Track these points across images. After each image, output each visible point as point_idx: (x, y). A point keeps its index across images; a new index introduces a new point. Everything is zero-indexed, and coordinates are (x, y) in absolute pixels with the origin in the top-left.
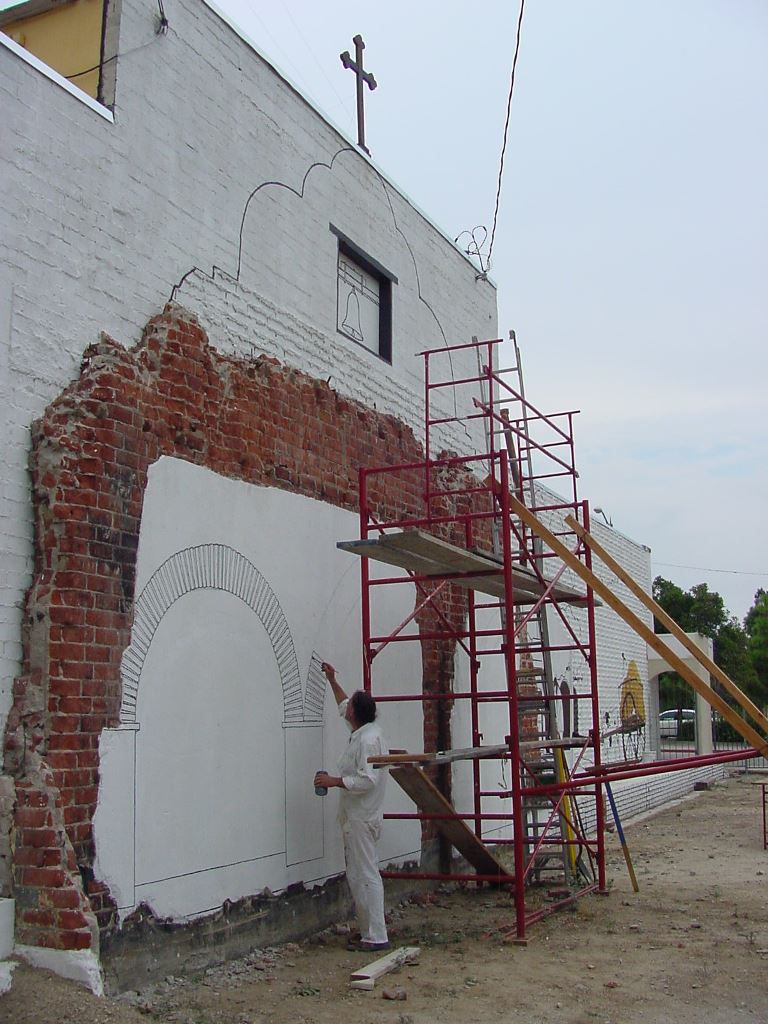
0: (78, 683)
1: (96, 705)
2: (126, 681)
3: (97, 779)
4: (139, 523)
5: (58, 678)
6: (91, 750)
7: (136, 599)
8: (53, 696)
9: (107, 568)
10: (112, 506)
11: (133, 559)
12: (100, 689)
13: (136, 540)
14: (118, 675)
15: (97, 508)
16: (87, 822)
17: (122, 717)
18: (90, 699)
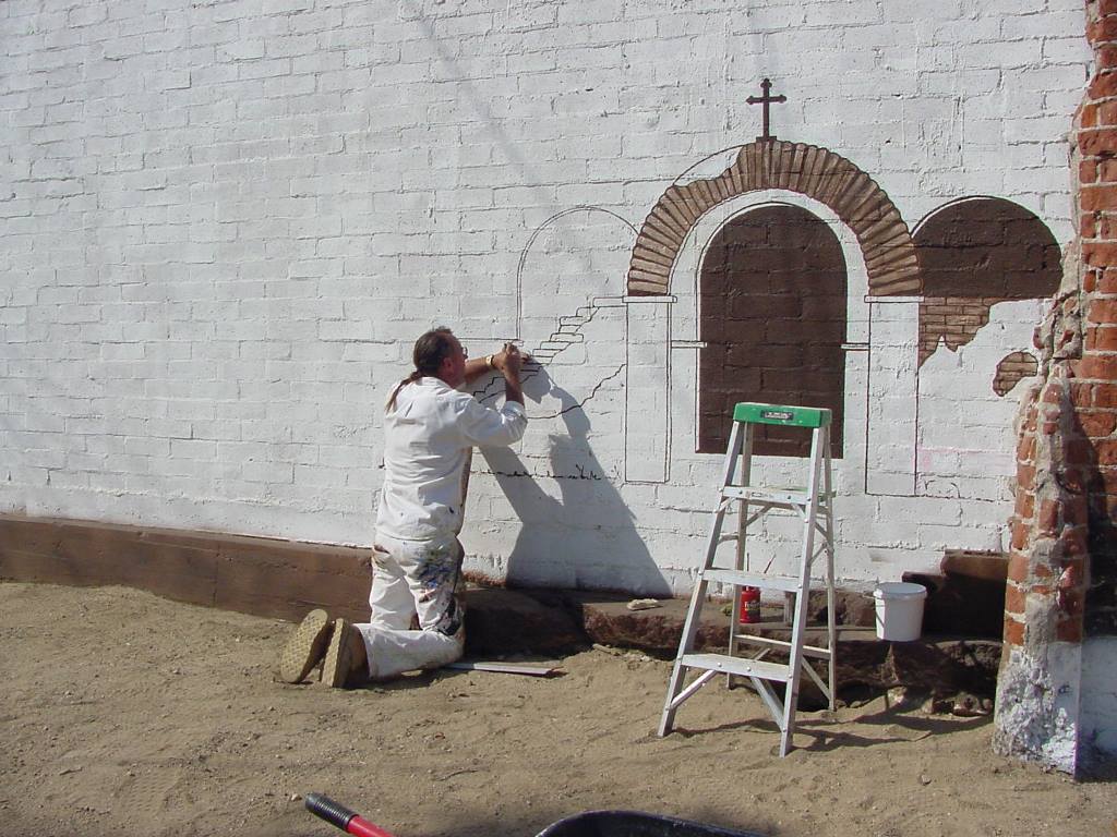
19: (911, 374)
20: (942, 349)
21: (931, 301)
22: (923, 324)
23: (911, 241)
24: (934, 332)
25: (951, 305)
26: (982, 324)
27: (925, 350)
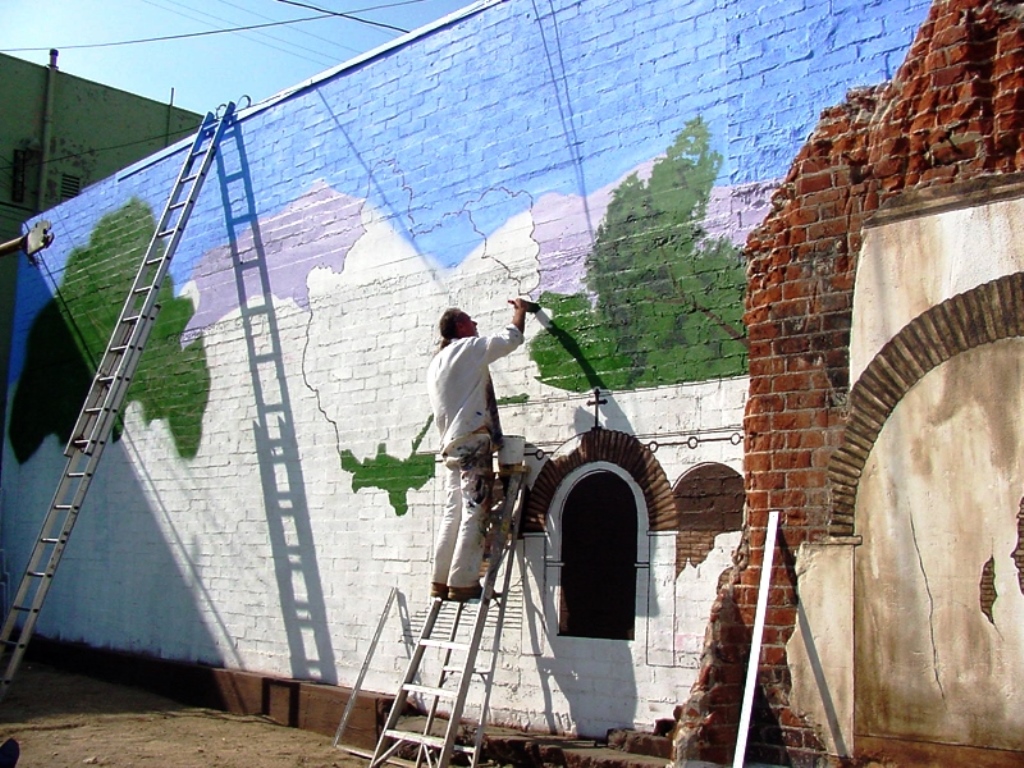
0: (766, 494)
1: (791, 517)
3: (794, 599)
4: (851, 296)
6: (784, 567)
7: (851, 387)
9: (801, 362)
10: (806, 290)
11: (846, 340)
12: (797, 499)
14: (825, 481)
15: (783, 301)
16: (781, 645)
17: (831, 529)
19: (672, 583)
20: (689, 566)
21: (683, 534)
22: (678, 549)
23: (672, 494)
24: (685, 555)
25: (695, 537)
26: (711, 549)
27: (680, 567)
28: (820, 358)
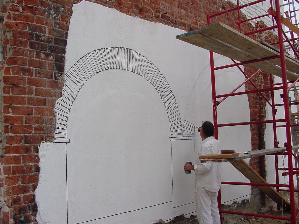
0: (22, 117)
1: (36, 129)
2: (58, 116)
3: (38, 169)
4: (67, 33)
5: (8, 115)
6: (33, 154)
7: (65, 73)
8: (6, 125)
9: (43, 55)
10: (47, 23)
11: (64, 52)
12: (38, 121)
13: (65, 42)
14: (52, 113)
15: (35, 23)
16: (31, 193)
17: (56, 135)
18: (31, 126)
28: (52, 56)
